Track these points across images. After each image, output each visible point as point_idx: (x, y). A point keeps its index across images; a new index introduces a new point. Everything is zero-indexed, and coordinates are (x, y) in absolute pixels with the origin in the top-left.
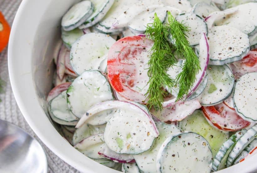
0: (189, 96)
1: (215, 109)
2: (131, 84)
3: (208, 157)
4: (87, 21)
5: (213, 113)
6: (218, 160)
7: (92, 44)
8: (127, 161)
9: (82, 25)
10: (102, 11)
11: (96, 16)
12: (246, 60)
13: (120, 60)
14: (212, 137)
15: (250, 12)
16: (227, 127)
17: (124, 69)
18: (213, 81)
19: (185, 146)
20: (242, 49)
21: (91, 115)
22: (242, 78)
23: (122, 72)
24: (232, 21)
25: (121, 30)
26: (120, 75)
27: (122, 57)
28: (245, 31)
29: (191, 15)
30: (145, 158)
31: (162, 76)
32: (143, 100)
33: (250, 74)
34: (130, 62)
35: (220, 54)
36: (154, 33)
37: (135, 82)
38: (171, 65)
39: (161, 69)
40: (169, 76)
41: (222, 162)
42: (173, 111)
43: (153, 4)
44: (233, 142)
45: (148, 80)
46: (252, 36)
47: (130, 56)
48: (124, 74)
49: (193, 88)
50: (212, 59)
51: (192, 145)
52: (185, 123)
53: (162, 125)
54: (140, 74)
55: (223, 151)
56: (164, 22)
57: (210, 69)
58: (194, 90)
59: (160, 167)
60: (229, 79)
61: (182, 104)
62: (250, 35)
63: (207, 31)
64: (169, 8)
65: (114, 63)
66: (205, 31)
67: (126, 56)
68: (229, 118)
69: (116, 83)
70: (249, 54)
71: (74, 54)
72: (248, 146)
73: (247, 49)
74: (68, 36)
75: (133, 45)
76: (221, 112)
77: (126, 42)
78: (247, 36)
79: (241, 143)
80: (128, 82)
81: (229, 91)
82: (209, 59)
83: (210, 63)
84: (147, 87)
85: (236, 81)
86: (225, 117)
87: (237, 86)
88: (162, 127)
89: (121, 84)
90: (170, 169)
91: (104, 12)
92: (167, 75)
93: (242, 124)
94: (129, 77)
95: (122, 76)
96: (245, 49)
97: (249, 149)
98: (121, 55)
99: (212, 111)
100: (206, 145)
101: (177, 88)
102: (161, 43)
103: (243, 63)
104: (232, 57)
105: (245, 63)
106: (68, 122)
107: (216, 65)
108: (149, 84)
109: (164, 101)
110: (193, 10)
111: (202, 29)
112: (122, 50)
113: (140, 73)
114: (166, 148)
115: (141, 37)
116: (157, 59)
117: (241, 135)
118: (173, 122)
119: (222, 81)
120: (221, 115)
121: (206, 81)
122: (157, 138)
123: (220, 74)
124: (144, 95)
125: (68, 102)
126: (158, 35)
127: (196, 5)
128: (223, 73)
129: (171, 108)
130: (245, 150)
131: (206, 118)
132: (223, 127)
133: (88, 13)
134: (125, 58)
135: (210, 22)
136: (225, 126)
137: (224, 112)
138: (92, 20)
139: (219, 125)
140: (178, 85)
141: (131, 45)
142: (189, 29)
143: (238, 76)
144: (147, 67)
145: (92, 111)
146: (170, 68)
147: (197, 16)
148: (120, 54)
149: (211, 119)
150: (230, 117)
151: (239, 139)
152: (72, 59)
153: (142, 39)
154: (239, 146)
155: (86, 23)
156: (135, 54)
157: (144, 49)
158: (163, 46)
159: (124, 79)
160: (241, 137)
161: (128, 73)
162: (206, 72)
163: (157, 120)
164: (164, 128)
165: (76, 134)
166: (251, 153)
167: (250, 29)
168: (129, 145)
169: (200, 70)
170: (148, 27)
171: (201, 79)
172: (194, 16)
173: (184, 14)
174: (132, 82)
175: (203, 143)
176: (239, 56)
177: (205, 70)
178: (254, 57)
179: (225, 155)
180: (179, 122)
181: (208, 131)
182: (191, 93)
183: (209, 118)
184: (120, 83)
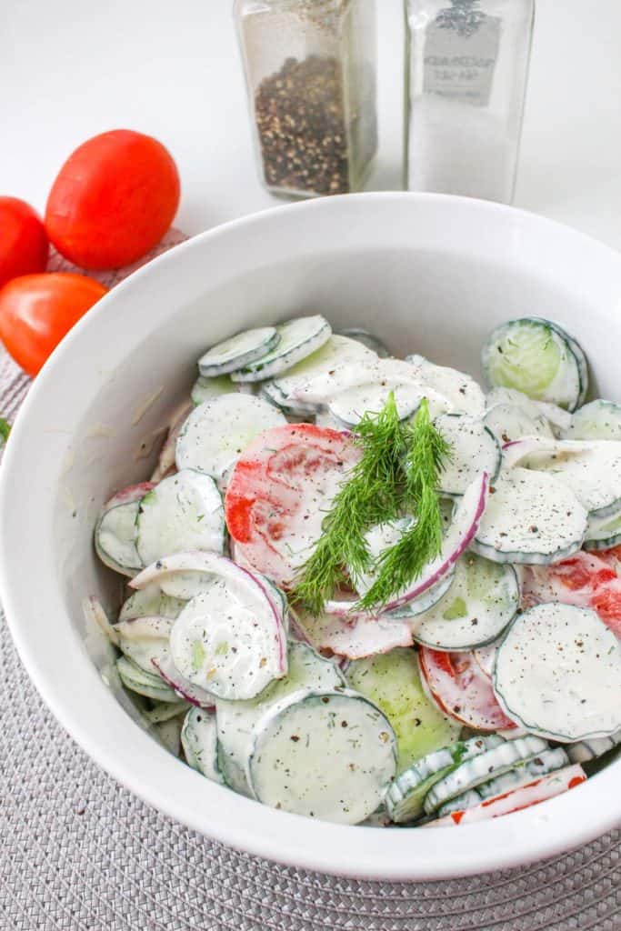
0: (392, 609)
1: (449, 660)
2: (276, 532)
3: (383, 770)
4: (247, 367)
5: (439, 668)
6: (401, 789)
7: (237, 418)
8: (202, 705)
9: (237, 371)
10: (284, 356)
11: (269, 363)
12: (566, 570)
13: (269, 469)
14: (419, 722)
15: (617, 462)
16: (460, 715)
17: (270, 492)
18: (465, 592)
19: (332, 725)
20: (562, 540)
21: (167, 570)
22: (538, 610)
23: (264, 498)
24: (570, 469)
25: (311, 408)
26: (257, 504)
27: (277, 463)
28: (588, 501)
29: (474, 423)
30: (239, 714)
31: (350, 538)
32: (287, 580)
33: (561, 607)
34: (292, 483)
35: (503, 535)
36: (372, 434)
37: (286, 532)
38: (383, 520)
39: (355, 521)
40: (366, 546)
41: (408, 797)
42: (346, 630)
43: (401, 373)
44: (451, 761)
45: (317, 538)
46: (601, 517)
47: (301, 469)
48: (267, 506)
49: (408, 592)
50: (481, 540)
51: (351, 728)
52: (365, 667)
53: (306, 653)
54: (306, 517)
55: (420, 776)
56: (407, 419)
57: (471, 562)
58: (408, 598)
59: (250, 753)
60: (504, 600)
61: (373, 621)
62: (593, 514)
63: (497, 472)
64: (431, 393)
65: (253, 472)
66: (491, 471)
67: (290, 465)
68: (474, 695)
69: (239, 518)
70: (577, 558)
71: (191, 428)
72: (489, 783)
73: (574, 543)
74: (205, 388)
75: (316, 447)
76: (459, 673)
77: (301, 435)
78: (586, 513)
79: (470, 771)
80: (270, 525)
81: (495, 631)
82: (473, 540)
83: (472, 547)
84: (310, 554)
85: (519, 612)
86: (465, 688)
87: (518, 625)
88: (303, 658)
89: (248, 525)
90: (276, 767)
91: (289, 358)
92: (363, 540)
93: (499, 721)
94: (277, 515)
95: (260, 508)
96: (568, 542)
97: (486, 791)
98: (276, 459)
99: (439, 662)
100: (389, 741)
101: (372, 580)
102: (380, 462)
103: (555, 574)
104: (530, 550)
105: (561, 576)
106: (121, 566)
107: (486, 556)
108: (315, 548)
109: (332, 598)
110: (484, 414)
111: (487, 462)
112: (284, 449)
113: (306, 514)
114: (282, 716)
115: (343, 437)
116: (353, 497)
117: (478, 750)
118: (340, 655)
119: (485, 600)
120: (457, 679)
121: (444, 588)
122: (281, 679)
123: (489, 582)
124: (294, 569)
125: (137, 523)
126: (379, 443)
127: (496, 404)
128: (496, 582)
129: (348, 621)
130: (477, 789)
131: (421, 673)
132: (450, 709)
133: (255, 352)
134: (285, 471)
135: (514, 454)
136: (457, 709)
137: (467, 675)
138: (260, 368)
139: (444, 702)
140: (378, 573)
141: (311, 446)
142: (451, 451)
143: (533, 603)
144: (328, 507)
145: (171, 563)
146: (376, 527)
147: (486, 429)
148: (275, 456)
149: (431, 680)
150: (476, 692)
151: (470, 759)
152: (182, 436)
153: (342, 441)
154: (462, 777)
155: (245, 371)
156: (312, 468)
157: (340, 464)
158: (380, 470)
159: (262, 517)
160: (478, 755)
161: (276, 506)
162: (452, 566)
163: (301, 636)
164: (306, 662)
165: (133, 599)
166: (485, 805)
167: (600, 501)
168: (214, 671)
169: (439, 556)
170: (366, 419)
171: (434, 579)
172: (478, 428)
173: (458, 416)
174: (279, 527)
175: (383, 733)
176: (546, 555)
177: (454, 559)
178: (586, 570)
179: (420, 785)
180: (351, 661)
181: (414, 705)
182: (399, 603)
183: (426, 676)
184: (249, 520)
